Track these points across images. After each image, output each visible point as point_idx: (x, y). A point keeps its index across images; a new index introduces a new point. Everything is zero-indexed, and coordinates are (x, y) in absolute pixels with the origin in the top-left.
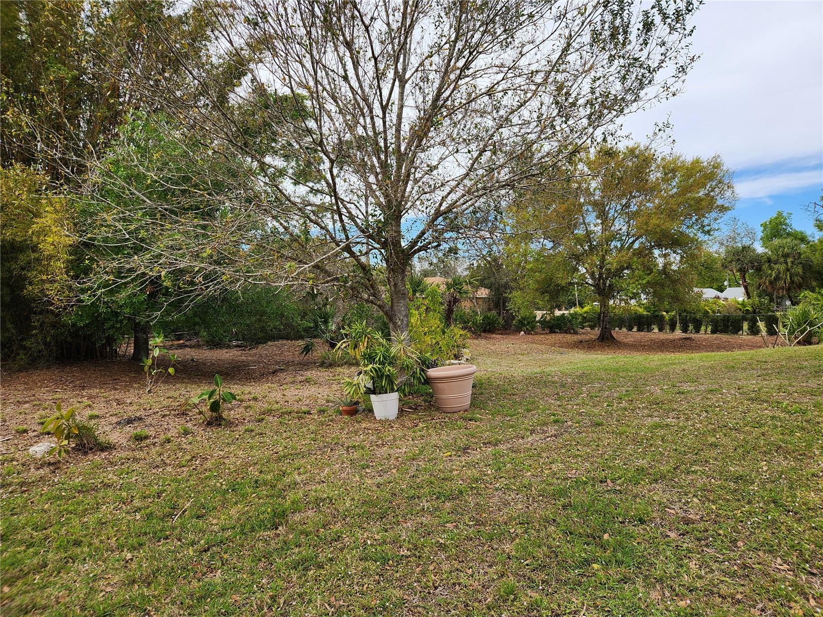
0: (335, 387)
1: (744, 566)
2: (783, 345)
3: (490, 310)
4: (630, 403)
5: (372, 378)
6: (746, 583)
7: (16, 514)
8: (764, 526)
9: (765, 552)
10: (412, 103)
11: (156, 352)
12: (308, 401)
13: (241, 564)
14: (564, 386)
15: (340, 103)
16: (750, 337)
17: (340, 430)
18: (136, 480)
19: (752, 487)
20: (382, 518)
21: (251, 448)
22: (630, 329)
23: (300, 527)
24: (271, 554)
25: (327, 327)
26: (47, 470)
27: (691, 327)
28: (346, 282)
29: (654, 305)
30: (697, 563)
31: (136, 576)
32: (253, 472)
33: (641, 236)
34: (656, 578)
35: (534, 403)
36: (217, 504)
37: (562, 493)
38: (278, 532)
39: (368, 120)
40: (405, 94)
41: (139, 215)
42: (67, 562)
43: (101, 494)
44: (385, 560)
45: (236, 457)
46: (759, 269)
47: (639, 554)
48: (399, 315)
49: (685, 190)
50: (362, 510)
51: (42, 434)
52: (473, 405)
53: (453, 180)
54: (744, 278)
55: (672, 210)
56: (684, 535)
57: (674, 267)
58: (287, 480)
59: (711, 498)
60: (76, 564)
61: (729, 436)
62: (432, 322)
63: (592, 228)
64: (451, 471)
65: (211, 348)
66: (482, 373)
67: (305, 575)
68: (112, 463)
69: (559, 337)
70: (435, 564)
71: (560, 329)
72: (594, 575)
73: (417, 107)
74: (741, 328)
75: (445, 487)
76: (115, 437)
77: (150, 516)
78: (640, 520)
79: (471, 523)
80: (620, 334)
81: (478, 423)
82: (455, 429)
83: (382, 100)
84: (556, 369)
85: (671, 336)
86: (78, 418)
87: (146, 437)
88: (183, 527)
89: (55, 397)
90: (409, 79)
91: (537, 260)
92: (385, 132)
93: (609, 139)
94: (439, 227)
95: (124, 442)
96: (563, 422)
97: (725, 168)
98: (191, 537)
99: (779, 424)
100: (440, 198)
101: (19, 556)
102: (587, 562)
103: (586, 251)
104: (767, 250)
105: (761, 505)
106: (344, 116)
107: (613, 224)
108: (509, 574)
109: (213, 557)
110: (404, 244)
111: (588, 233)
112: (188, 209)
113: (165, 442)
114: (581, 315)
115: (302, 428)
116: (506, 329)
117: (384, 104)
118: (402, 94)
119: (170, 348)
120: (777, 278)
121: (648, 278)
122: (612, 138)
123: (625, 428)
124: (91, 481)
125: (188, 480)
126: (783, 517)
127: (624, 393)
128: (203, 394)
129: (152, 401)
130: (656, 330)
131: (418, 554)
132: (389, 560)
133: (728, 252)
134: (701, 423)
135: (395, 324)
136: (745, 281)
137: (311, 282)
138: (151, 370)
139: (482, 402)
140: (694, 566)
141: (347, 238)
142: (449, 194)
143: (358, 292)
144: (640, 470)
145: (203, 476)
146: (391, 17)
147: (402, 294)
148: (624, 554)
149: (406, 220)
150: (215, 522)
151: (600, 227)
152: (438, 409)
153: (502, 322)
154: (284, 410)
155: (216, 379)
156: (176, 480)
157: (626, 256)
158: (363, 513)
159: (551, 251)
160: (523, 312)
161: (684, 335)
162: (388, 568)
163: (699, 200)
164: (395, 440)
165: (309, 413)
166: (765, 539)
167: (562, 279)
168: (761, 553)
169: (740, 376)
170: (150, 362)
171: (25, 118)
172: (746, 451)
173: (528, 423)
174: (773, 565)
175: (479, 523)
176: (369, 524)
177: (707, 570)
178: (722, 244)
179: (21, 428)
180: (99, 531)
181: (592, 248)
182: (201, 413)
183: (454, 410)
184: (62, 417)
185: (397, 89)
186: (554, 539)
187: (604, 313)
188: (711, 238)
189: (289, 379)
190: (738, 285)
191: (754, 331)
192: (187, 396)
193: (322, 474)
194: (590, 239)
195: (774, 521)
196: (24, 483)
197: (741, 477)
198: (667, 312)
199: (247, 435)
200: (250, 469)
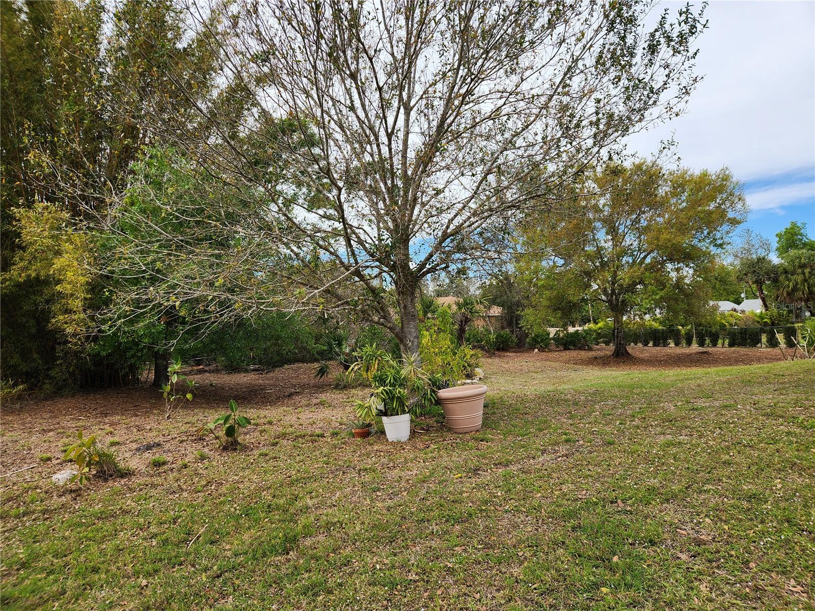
0: (348, 409)
1: (756, 589)
2: (802, 357)
3: (503, 328)
4: (642, 420)
5: (384, 400)
6: (758, 606)
7: (38, 542)
8: (777, 546)
9: (778, 573)
10: (418, 130)
11: (174, 379)
12: (322, 423)
13: (252, 590)
14: (577, 404)
15: (348, 133)
16: (769, 349)
17: (351, 454)
18: (154, 506)
19: (764, 506)
20: (391, 542)
21: (265, 472)
22: (646, 344)
23: (310, 552)
24: (281, 579)
25: (341, 349)
26: (69, 497)
27: (708, 341)
28: (356, 305)
29: (668, 320)
30: (708, 585)
31: (151, 603)
32: (267, 496)
33: (652, 251)
34: (665, 602)
35: (545, 422)
36: (231, 529)
37: (573, 514)
38: (289, 557)
39: (375, 147)
40: (411, 120)
41: (156, 247)
42: (85, 589)
43: (120, 520)
44: (393, 585)
45: (250, 481)
46: (775, 281)
47: (649, 577)
48: (409, 336)
49: (694, 203)
50: (372, 534)
51: (65, 461)
52: (485, 425)
53: (459, 202)
54: (761, 290)
55: (682, 224)
56: (695, 557)
57: (687, 281)
58: (299, 504)
59: (724, 518)
60: (93, 591)
61: (743, 453)
62: (442, 342)
63: (603, 244)
64: (461, 494)
65: (229, 373)
66: (495, 392)
67: (314, 601)
68: (131, 490)
69: (573, 354)
70: (442, 588)
71: (574, 346)
72: (603, 599)
73: (422, 133)
74: (760, 341)
75: (455, 510)
76: (135, 463)
77: (165, 542)
78: (651, 541)
79: (480, 546)
80: (635, 349)
81: (489, 444)
82: (466, 451)
83: (387, 128)
84: (570, 386)
85: (687, 350)
86: (99, 445)
87: (164, 463)
88: (197, 552)
89: (78, 424)
90: (414, 106)
91: (548, 277)
92: (391, 158)
93: (615, 157)
94: (447, 249)
95: (143, 468)
96: (575, 442)
97: (734, 180)
98: (205, 562)
99: (795, 440)
100: (447, 221)
101: (39, 583)
102: (596, 586)
103: (597, 267)
104: (783, 261)
105: (774, 524)
106: (352, 144)
107: (623, 239)
108: (517, 599)
109: (225, 583)
110: (413, 266)
111: (600, 249)
112: (202, 240)
113: (182, 468)
114: (595, 331)
115: (315, 451)
116: (520, 347)
117: (389, 131)
118: (407, 120)
119: (190, 373)
120: (795, 289)
121: (662, 293)
122: (618, 157)
123: (636, 447)
124: (110, 508)
125: (203, 505)
126: (797, 536)
127: (638, 410)
128: (218, 419)
129: (170, 427)
130: (672, 345)
131: (426, 579)
132: (397, 585)
133: (742, 264)
134: (714, 440)
135: (405, 345)
136: (762, 293)
137: (321, 307)
138: (170, 396)
139: (494, 422)
140: (704, 589)
141: (357, 263)
142: (455, 216)
143: (369, 315)
144: (651, 490)
145: (218, 501)
146: (395, 48)
147: (412, 316)
148: (633, 577)
149: (413, 243)
150: (228, 547)
151: (611, 243)
152: (450, 430)
153: (515, 340)
154: (298, 434)
155: (231, 403)
156: (193, 506)
157: (638, 272)
158: (373, 537)
159: (562, 268)
160: (536, 330)
161: (701, 349)
162: (396, 593)
163: (710, 213)
164: (406, 462)
165: (322, 436)
166: (778, 559)
167: (574, 295)
168: (773, 575)
169: (756, 391)
170: (168, 388)
171: (46, 159)
172: (759, 468)
173: (539, 443)
174: (786, 587)
175: (488, 546)
176: (379, 548)
177: (718, 592)
178: (736, 256)
179: (45, 456)
180: (117, 558)
181: (604, 265)
182: (217, 438)
183: (466, 430)
184: (83, 445)
185: (402, 116)
186: (563, 562)
187: (618, 329)
188: (723, 251)
189: (304, 402)
190: (755, 297)
191: (773, 343)
192: (205, 421)
193: (333, 498)
194: (601, 255)
195: (787, 541)
196: (46, 510)
197: (754, 496)
198: (683, 326)
199: (261, 460)
200: (263, 494)
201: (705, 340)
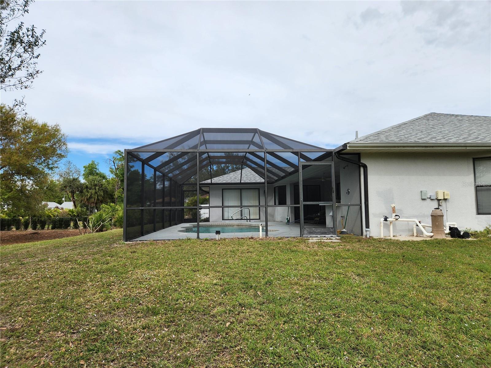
1: (41, 341)
8: (55, 320)
9: (53, 331)
16: (74, 230)
19: (52, 304)
27: (39, 226)
29: (12, 212)
30: (15, 348)
33: (5, 166)
46: (81, 192)
54: (73, 197)
55: (27, 152)
56: (10, 338)
57: (28, 188)
59: (30, 315)
61: (46, 282)
74: (69, 225)
99: (74, 271)
104: (86, 182)
105: (56, 311)
120: (91, 197)
121: (9, 195)
126: (66, 313)
133: (64, 181)
134: (31, 278)
140: (13, 350)
161: (34, 231)
166: (54, 325)
168: (51, 333)
169: (61, 251)
178: (61, 176)
190: (70, 201)
191: (76, 226)
198: (23, 217)
201: (37, 226)
